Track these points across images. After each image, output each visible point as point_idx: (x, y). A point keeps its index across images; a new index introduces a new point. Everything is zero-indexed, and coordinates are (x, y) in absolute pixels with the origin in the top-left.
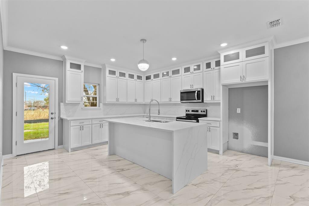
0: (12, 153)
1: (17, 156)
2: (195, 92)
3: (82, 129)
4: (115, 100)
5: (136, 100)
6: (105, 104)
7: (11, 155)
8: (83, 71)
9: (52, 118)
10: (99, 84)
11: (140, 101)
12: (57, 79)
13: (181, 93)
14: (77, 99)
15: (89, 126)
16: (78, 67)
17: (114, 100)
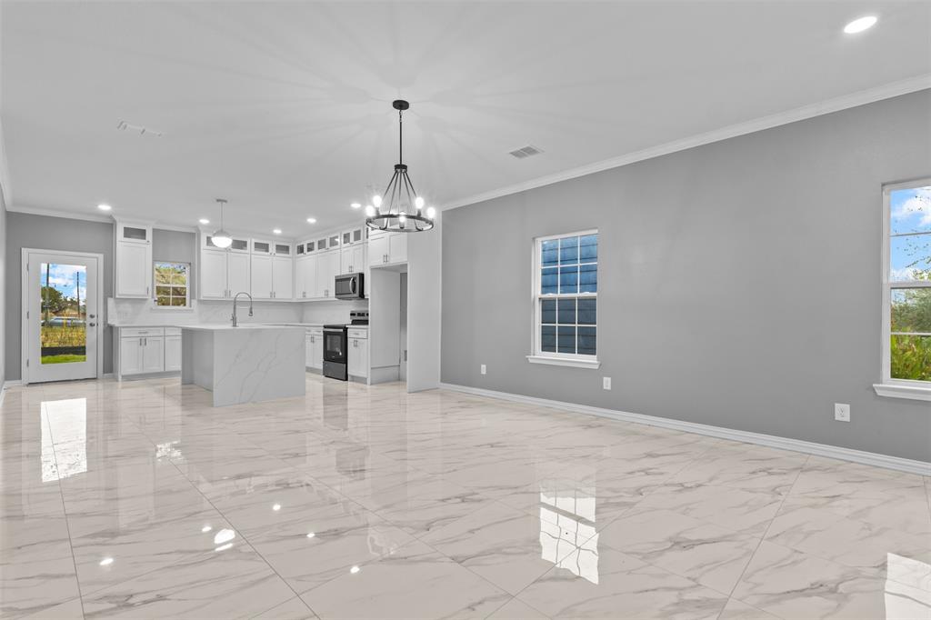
0: (20, 378)
1: (30, 383)
2: (349, 279)
3: (143, 343)
4: (222, 295)
5: (273, 294)
6: (200, 302)
7: (18, 381)
8: (151, 241)
9: (91, 325)
10: (190, 264)
11: (281, 296)
12: (101, 256)
13: (337, 280)
14: (139, 291)
15: (158, 338)
16: (142, 234)
17: (219, 295)
